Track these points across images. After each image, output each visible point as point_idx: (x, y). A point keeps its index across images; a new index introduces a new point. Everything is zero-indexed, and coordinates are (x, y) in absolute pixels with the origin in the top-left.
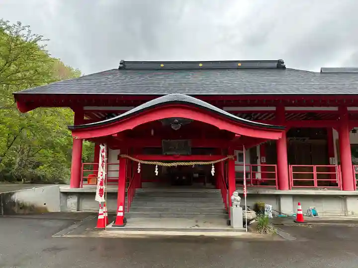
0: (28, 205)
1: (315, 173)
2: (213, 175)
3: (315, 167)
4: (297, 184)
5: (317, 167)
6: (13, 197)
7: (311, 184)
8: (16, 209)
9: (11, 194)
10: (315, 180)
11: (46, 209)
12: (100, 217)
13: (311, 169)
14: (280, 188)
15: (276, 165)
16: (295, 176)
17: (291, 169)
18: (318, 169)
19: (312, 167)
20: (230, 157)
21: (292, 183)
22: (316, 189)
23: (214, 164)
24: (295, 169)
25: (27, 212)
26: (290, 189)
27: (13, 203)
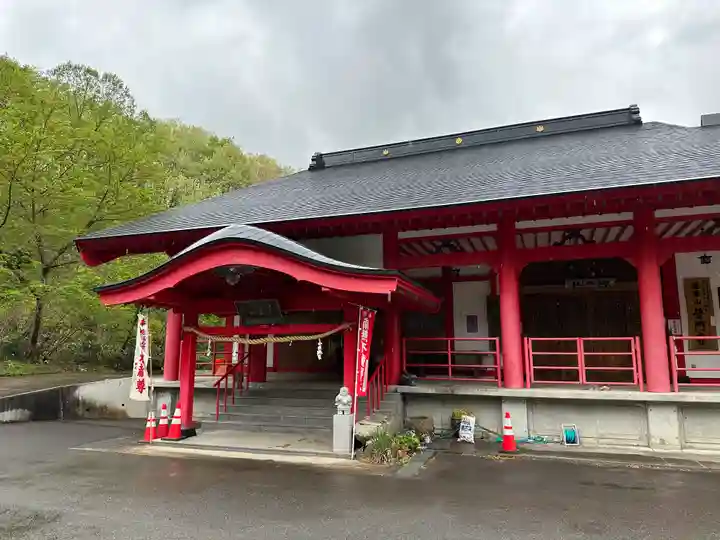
0: (98, 405)
1: (581, 354)
2: (320, 358)
3: (580, 342)
4: (543, 377)
5: (584, 341)
6: (77, 392)
7: (572, 377)
8: (80, 411)
9: (76, 388)
10: (582, 368)
11: (124, 413)
12: (148, 425)
13: (572, 347)
14: (505, 386)
15: (497, 339)
16: (537, 360)
17: (528, 346)
18: (588, 347)
19: (576, 341)
20: (345, 326)
21: (530, 374)
22: (584, 387)
23: (322, 340)
24: (536, 346)
25: (96, 415)
26: (525, 386)
27: (77, 402)
